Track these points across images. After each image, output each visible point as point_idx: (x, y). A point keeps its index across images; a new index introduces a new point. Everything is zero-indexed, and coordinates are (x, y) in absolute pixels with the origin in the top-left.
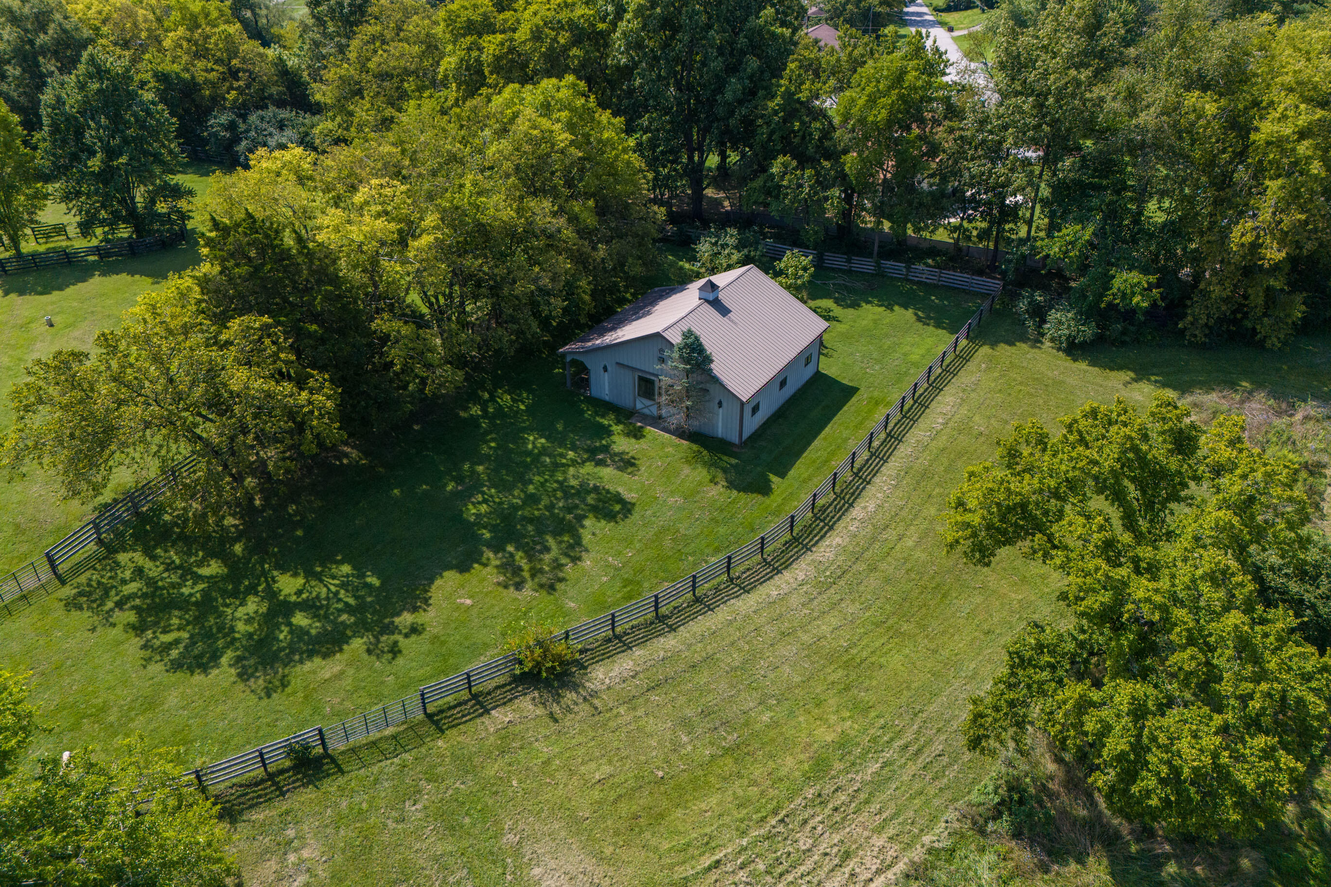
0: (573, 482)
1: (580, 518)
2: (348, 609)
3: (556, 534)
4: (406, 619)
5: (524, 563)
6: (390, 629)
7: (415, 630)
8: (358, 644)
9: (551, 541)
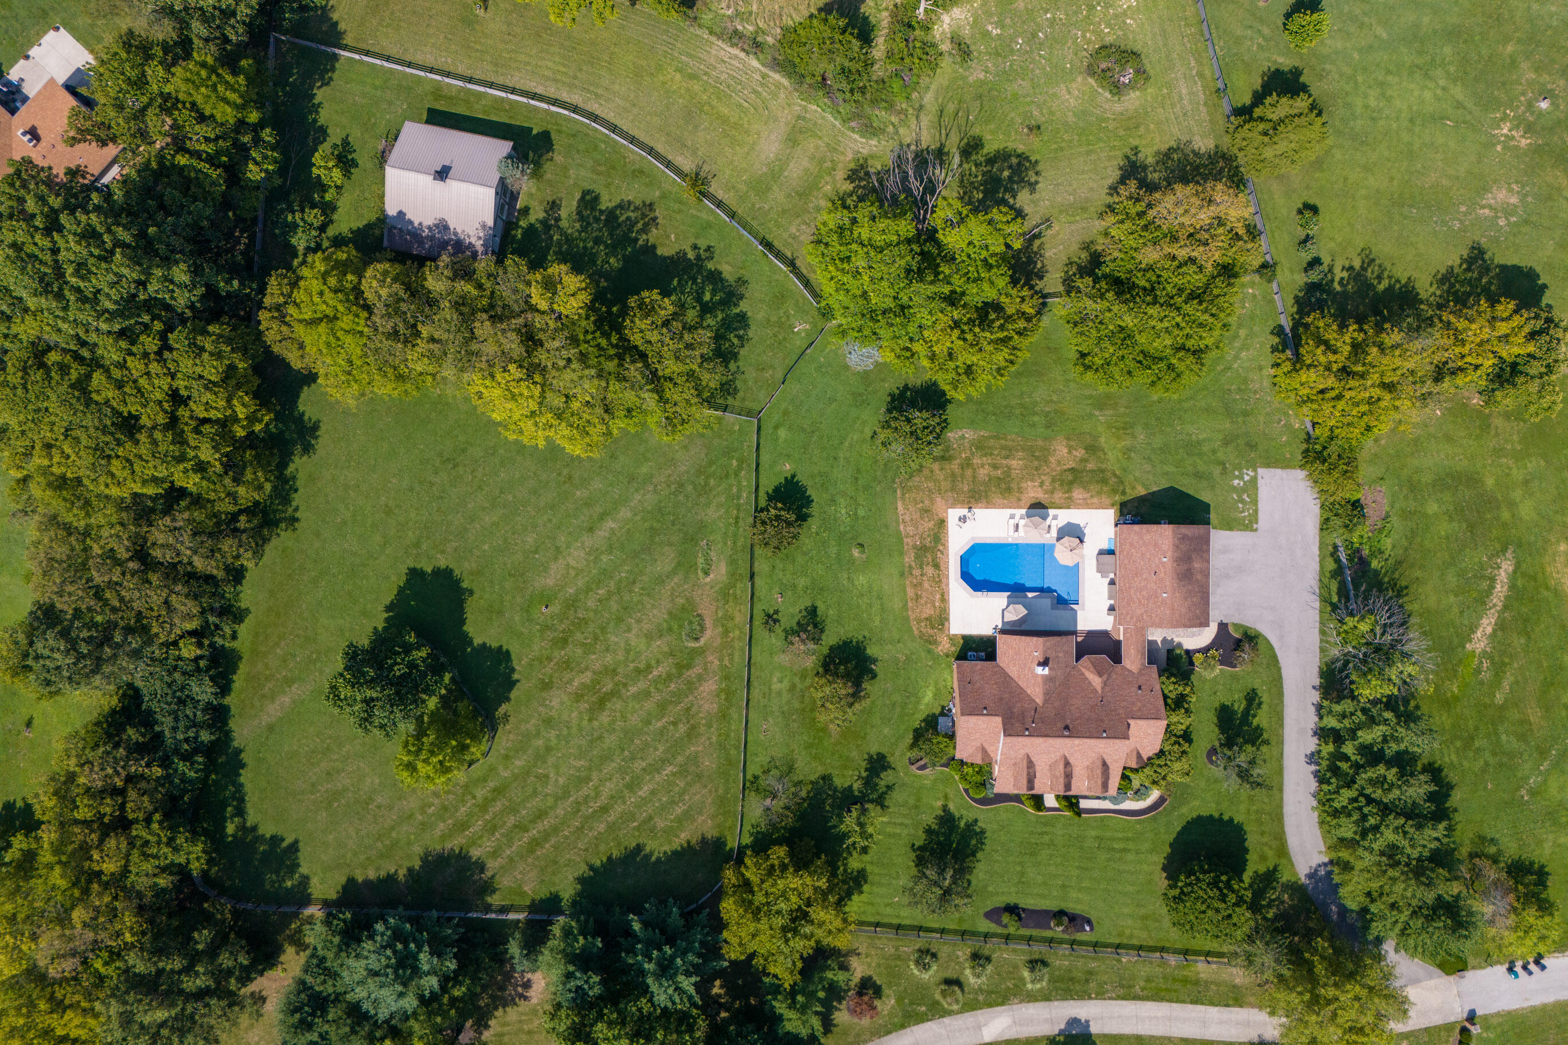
0: (577, 225)
1: (601, 212)
2: (694, 282)
3: (617, 218)
4: (691, 255)
5: (640, 225)
6: (698, 257)
7: (695, 247)
8: (710, 265)
9: (622, 218)
